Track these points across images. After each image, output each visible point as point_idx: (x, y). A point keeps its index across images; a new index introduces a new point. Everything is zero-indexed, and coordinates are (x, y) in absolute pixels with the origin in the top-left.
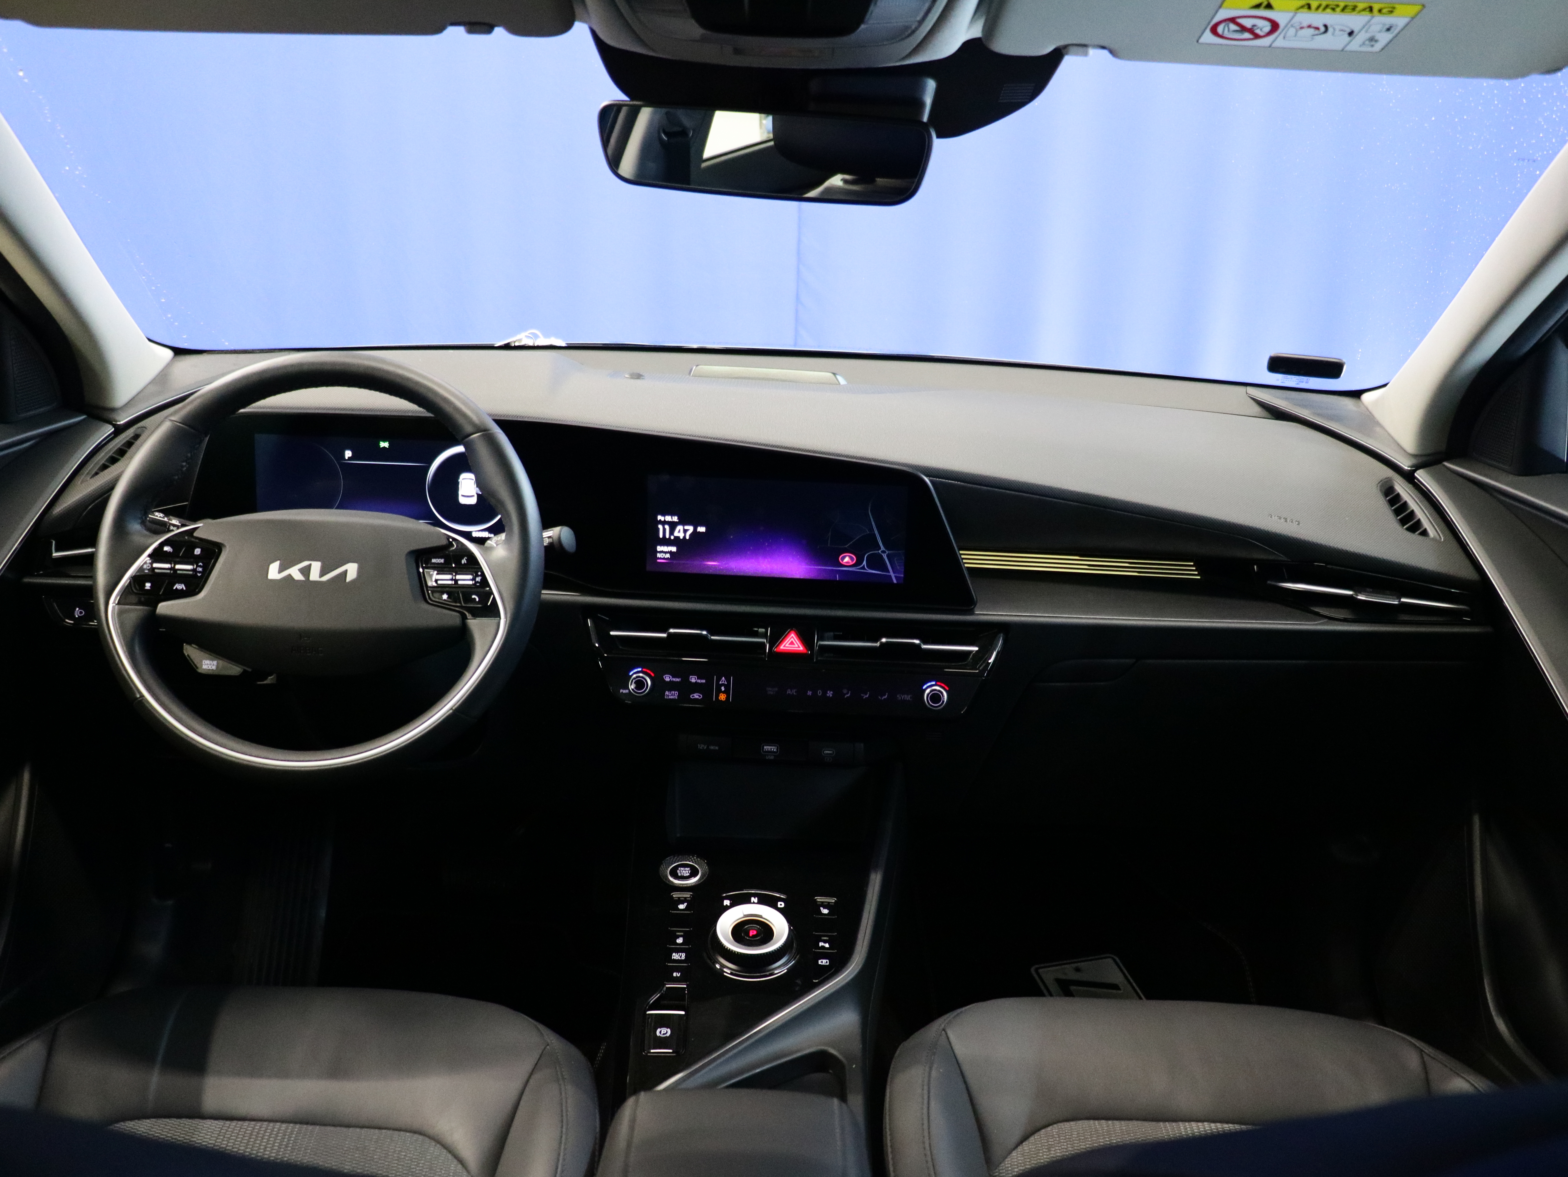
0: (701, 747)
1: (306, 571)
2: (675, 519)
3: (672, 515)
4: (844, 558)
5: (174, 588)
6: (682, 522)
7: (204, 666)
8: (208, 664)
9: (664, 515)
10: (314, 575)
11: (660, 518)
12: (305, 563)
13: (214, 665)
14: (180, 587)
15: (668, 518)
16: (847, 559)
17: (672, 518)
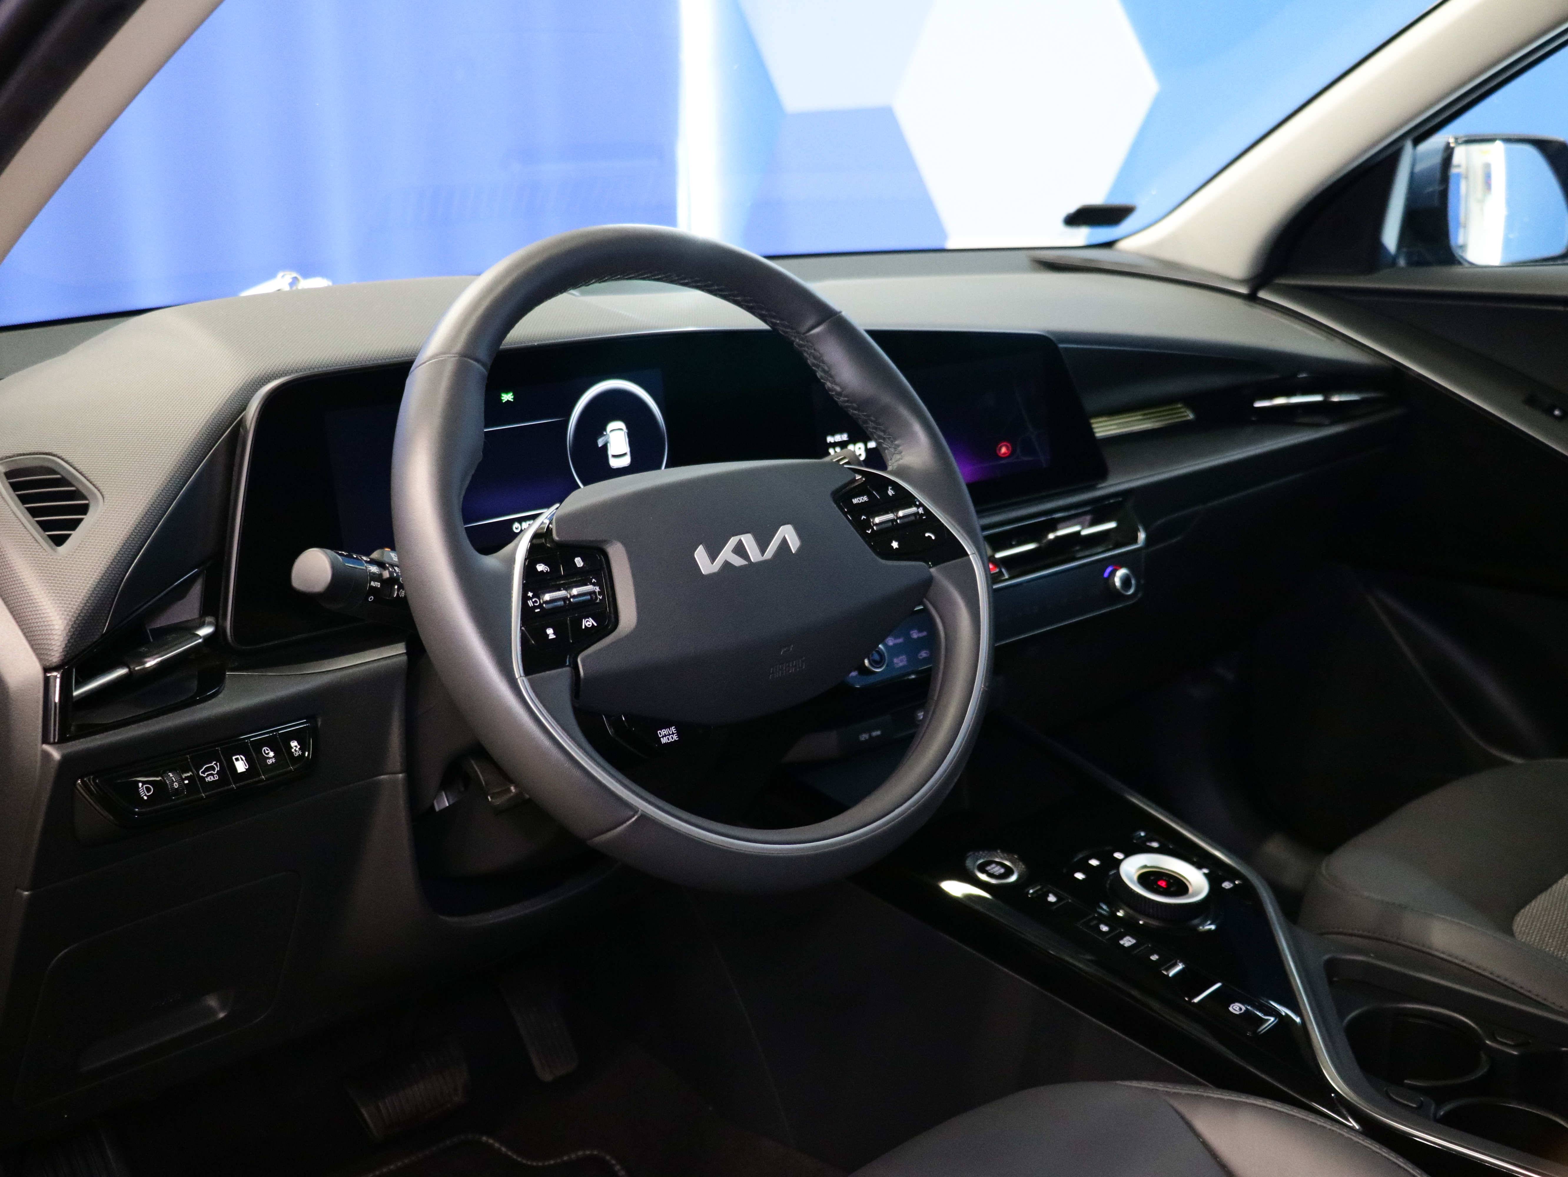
0: (864, 737)
1: (740, 550)
2: (844, 437)
3: (841, 432)
4: (1000, 450)
5: (583, 627)
6: (853, 440)
7: (662, 739)
8: (665, 736)
9: (833, 434)
10: (754, 554)
11: (830, 439)
12: (733, 542)
13: (673, 734)
14: (588, 623)
15: (838, 438)
16: (1004, 450)
17: (841, 437)
